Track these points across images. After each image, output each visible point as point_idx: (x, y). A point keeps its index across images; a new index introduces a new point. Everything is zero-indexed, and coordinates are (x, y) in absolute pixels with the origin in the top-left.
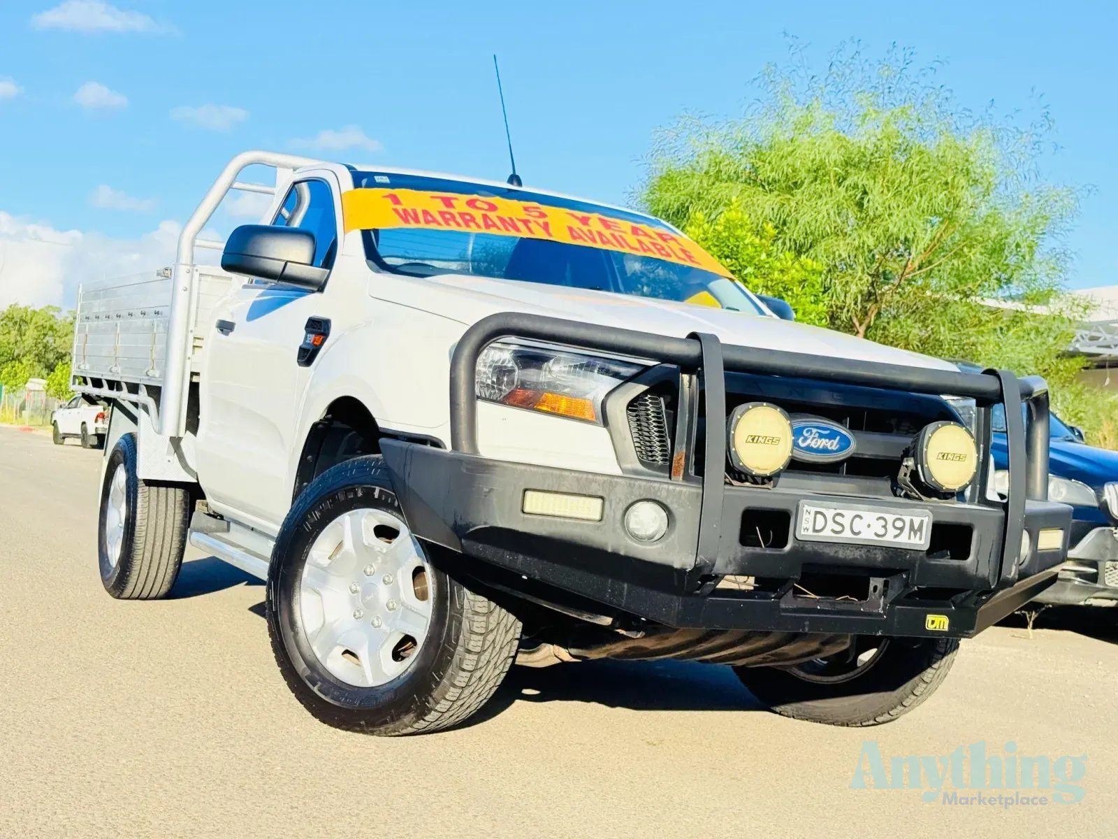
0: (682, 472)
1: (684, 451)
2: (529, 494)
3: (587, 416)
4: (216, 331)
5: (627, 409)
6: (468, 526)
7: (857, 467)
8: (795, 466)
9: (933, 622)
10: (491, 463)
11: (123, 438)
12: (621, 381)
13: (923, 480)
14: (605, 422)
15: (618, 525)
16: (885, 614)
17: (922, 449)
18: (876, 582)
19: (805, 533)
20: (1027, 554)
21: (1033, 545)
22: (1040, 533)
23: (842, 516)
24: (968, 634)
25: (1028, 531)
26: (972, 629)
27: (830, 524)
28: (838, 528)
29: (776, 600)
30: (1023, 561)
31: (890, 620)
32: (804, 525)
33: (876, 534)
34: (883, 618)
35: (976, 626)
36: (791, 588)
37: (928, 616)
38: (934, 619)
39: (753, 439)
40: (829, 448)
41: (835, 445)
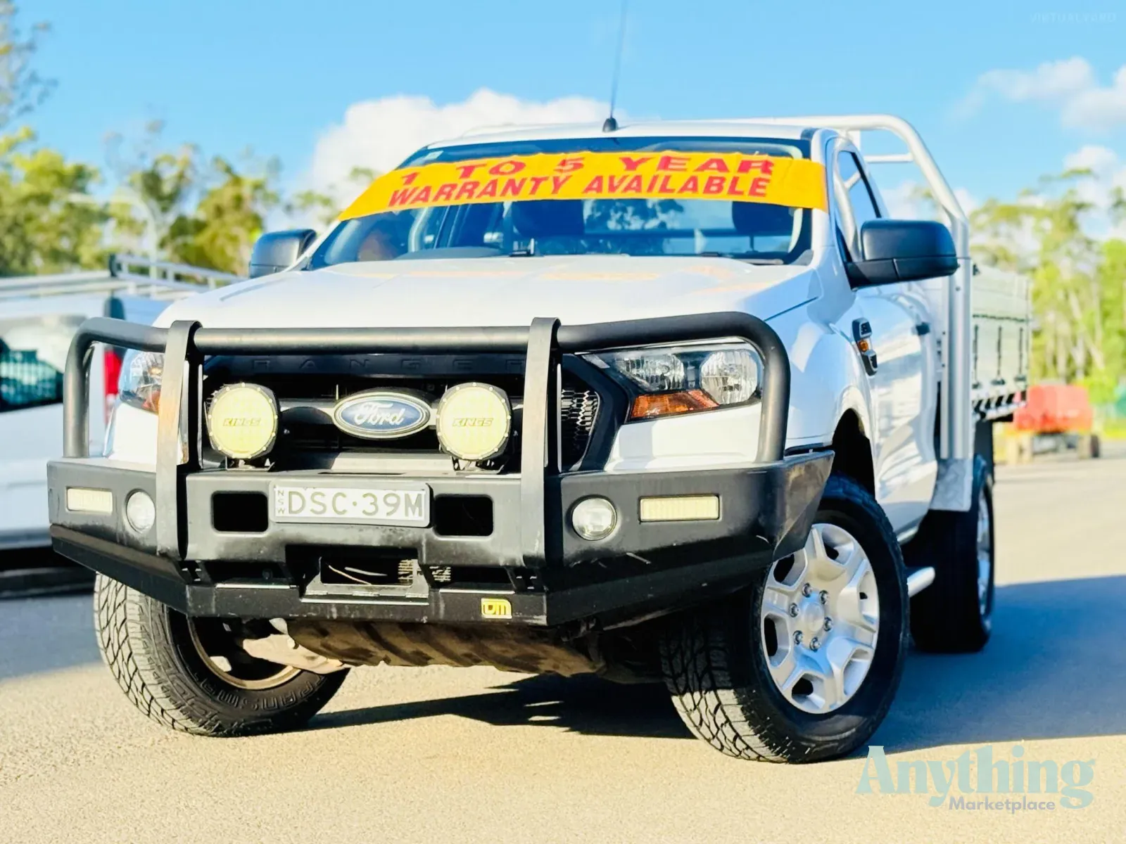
2: (70, 492)
9: (490, 607)
16: (429, 599)
19: (281, 514)
20: (610, 527)
21: (624, 515)
22: (642, 501)
23: (323, 495)
24: (538, 619)
25: (607, 499)
26: (542, 614)
27: (310, 505)
28: (320, 508)
29: (295, 586)
30: (600, 535)
31: (433, 605)
32: (278, 506)
33: (364, 512)
34: (426, 604)
35: (545, 611)
36: (317, 574)
37: (483, 600)
38: (491, 604)
39: (230, 422)
40: (392, 423)
41: (397, 419)
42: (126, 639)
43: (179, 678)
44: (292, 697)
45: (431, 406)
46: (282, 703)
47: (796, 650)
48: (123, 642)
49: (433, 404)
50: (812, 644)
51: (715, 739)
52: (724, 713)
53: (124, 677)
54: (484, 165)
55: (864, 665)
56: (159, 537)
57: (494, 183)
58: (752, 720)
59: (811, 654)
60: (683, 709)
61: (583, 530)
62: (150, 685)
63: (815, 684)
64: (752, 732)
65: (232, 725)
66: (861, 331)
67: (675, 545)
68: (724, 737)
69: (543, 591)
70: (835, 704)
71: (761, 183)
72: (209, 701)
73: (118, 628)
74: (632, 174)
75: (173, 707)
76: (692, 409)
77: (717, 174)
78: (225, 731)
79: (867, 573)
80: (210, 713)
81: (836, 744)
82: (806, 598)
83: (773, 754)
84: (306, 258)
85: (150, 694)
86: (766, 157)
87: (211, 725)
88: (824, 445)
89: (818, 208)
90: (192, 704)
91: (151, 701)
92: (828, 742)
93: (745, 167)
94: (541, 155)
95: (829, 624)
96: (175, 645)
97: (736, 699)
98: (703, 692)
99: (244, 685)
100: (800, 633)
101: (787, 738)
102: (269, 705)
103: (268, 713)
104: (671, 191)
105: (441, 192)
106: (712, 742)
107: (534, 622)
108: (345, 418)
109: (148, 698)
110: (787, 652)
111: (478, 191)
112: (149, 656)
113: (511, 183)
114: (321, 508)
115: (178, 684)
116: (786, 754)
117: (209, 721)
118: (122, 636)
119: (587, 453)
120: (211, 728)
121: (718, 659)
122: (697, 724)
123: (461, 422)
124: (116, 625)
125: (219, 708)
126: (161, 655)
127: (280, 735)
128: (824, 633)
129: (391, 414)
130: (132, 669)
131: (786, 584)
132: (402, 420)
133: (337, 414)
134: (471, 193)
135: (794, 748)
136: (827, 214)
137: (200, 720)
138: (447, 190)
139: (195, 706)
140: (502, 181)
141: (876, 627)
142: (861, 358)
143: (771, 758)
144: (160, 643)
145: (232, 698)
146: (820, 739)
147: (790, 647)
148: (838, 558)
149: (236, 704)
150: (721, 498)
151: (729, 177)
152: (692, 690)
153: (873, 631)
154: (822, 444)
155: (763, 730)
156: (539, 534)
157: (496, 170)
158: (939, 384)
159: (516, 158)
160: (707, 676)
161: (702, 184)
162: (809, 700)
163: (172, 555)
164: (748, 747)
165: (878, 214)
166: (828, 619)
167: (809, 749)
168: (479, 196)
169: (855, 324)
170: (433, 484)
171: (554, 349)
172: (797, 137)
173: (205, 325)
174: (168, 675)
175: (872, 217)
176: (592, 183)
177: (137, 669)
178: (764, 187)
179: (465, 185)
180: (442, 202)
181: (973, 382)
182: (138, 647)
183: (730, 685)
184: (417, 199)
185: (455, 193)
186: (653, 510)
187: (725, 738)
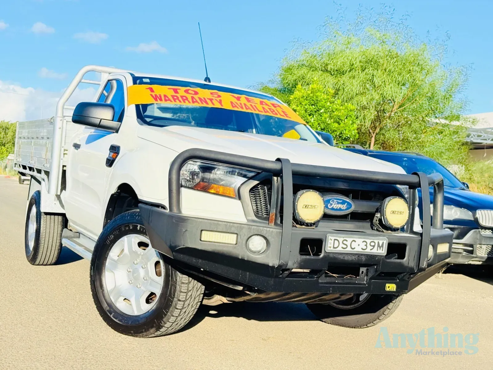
0: (274, 222)
1: (275, 212)
2: (203, 232)
3: (232, 196)
4: (73, 148)
5: (250, 191)
6: (176, 247)
7: (355, 216)
8: (326, 217)
9: (389, 287)
10: (186, 218)
11: (35, 193)
12: (247, 179)
13: (384, 223)
14: (240, 198)
15: (244, 246)
16: (367, 284)
17: (383, 209)
18: (363, 270)
19: (330, 249)
20: (431, 256)
21: (434, 251)
22: (438, 245)
23: (347, 241)
24: (405, 292)
25: (432, 245)
26: (407, 290)
27: (341, 245)
28: (345, 246)
29: (317, 279)
31: (369, 286)
32: (329, 245)
33: (362, 249)
34: (366, 286)
36: (324, 273)
37: (387, 284)
39: (306, 207)
40: (342, 208)
41: (344, 207)
69: (408, 280)
123: (393, 212)
132: (346, 207)
170: (389, 238)
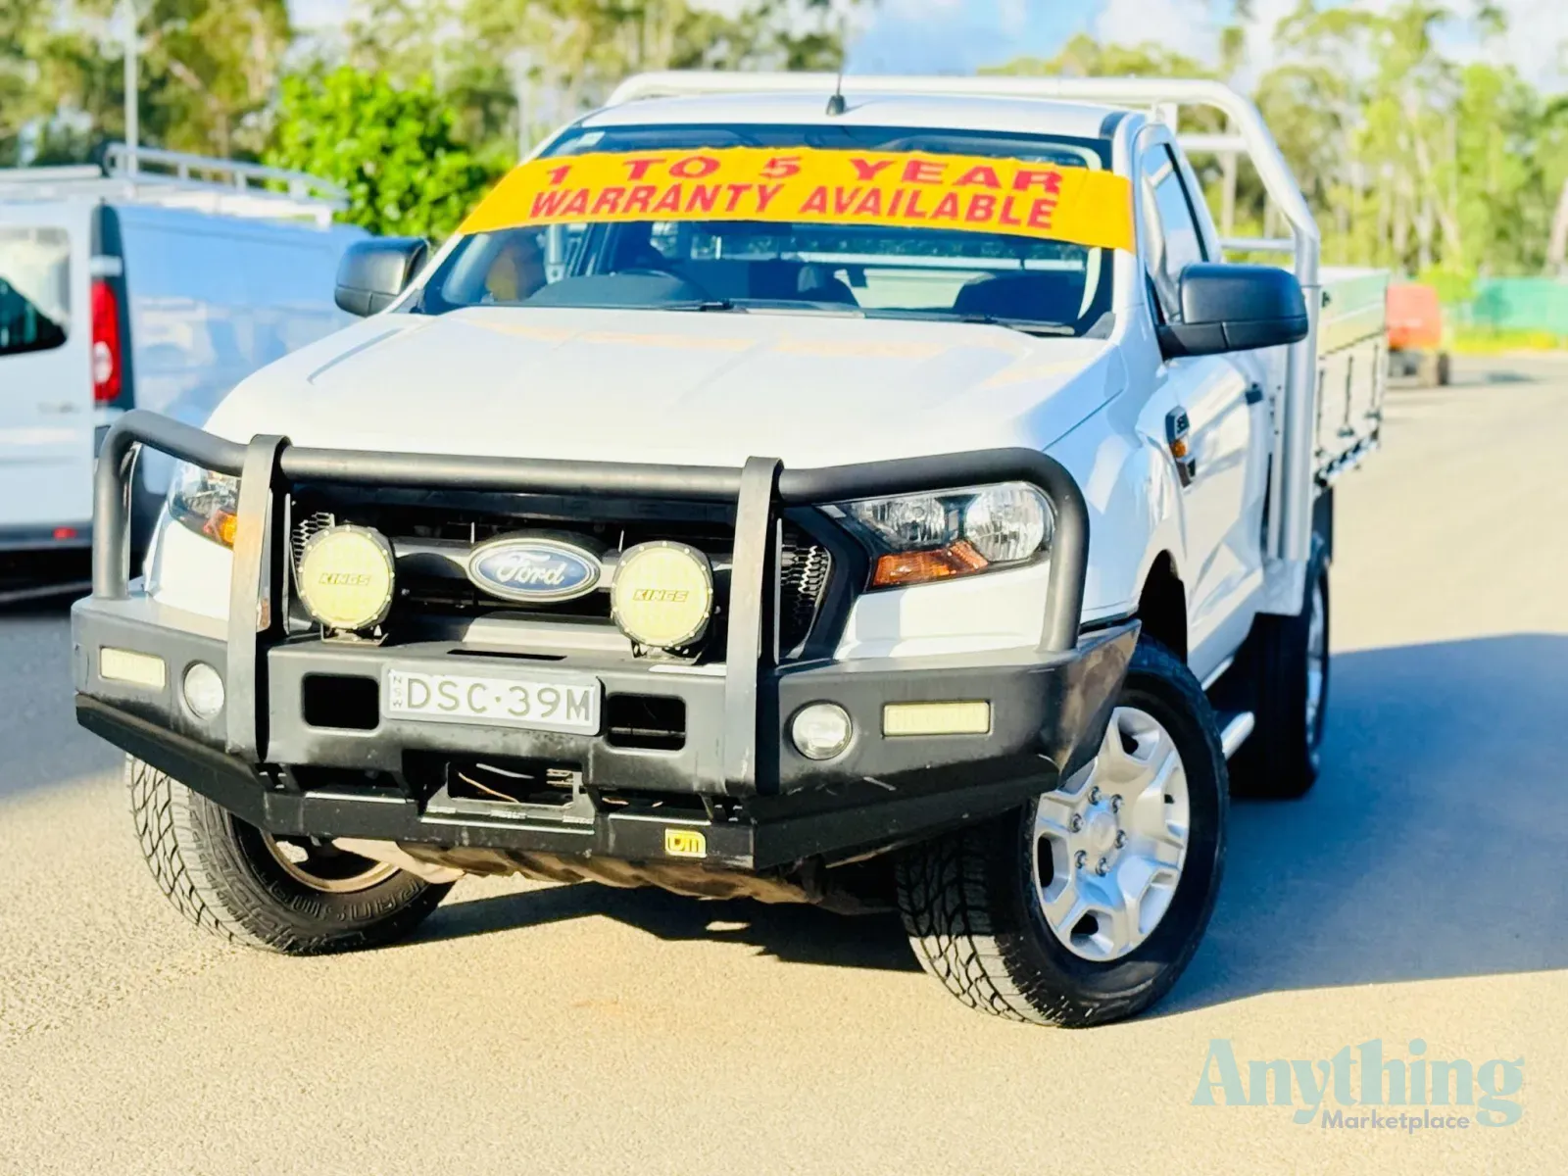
2: (105, 652)
9: (677, 842)
16: (593, 826)
19: (397, 708)
20: (842, 743)
21: (863, 727)
22: (886, 708)
23: (454, 685)
24: (742, 861)
25: (841, 706)
26: (747, 853)
27: (437, 697)
28: (450, 703)
29: (412, 801)
30: (828, 753)
31: (600, 835)
32: (393, 697)
33: (511, 711)
34: (591, 832)
35: (752, 850)
36: (443, 784)
37: (667, 831)
38: (678, 837)
40: (548, 582)
41: (555, 577)
42: (169, 826)
43: (241, 881)
44: (390, 901)
45: (601, 560)
46: (377, 911)
47: (1079, 878)
48: (166, 830)
49: (604, 558)
50: (1098, 867)
51: (966, 994)
52: (980, 965)
53: (165, 875)
54: (662, 161)
55: (1166, 893)
56: (230, 730)
57: (677, 190)
58: (1017, 977)
59: (1096, 880)
60: (924, 955)
61: (805, 745)
62: (201, 889)
63: (1100, 922)
64: (1016, 991)
65: (310, 941)
66: (1176, 428)
67: (928, 767)
68: (977, 994)
69: (749, 824)
70: (1126, 946)
71: (1045, 208)
72: (280, 911)
73: (160, 812)
74: (867, 186)
75: (232, 918)
76: (954, 572)
77: (984, 190)
78: (301, 949)
79: (1176, 769)
80: (281, 927)
81: (1128, 1001)
82: (1092, 806)
83: (1044, 1018)
84: (416, 290)
85: (201, 901)
86: (1051, 166)
87: (282, 943)
88: (1129, 615)
89: (1124, 248)
90: (258, 915)
91: (201, 909)
92: (1117, 999)
93: (1023, 181)
94: (741, 149)
95: (1123, 839)
96: (236, 837)
97: (997, 949)
98: (953, 937)
99: (328, 887)
100: (1083, 853)
101: (1063, 997)
102: (360, 914)
103: (357, 924)
104: (921, 215)
105: (602, 200)
106: (961, 997)
107: (736, 863)
108: (485, 573)
109: (198, 905)
110: (1067, 881)
111: (654, 201)
112: (200, 851)
113: (700, 191)
114: (452, 703)
115: (241, 891)
116: (1061, 1017)
117: (279, 937)
118: (165, 822)
119: (812, 633)
120: (282, 946)
121: (975, 896)
122: (943, 974)
123: (644, 595)
124: (155, 807)
125: (293, 919)
126: (217, 851)
127: (373, 952)
128: (1117, 852)
129: (547, 570)
130: (177, 866)
131: (1067, 791)
132: (562, 578)
133: (473, 568)
134: (645, 203)
135: (1071, 1010)
136: (1134, 258)
137: (268, 936)
138: (611, 196)
139: (261, 918)
140: (688, 187)
141: (1183, 840)
142: (1175, 467)
143: (1040, 1022)
144: (216, 835)
145: (310, 908)
146: (1107, 996)
147: (1070, 878)
148: (1137, 752)
149: (316, 913)
150: (992, 705)
151: (1001, 195)
152: (938, 930)
153: (1178, 846)
154: (1125, 614)
155: (1030, 989)
156: (747, 753)
157: (678, 170)
158: (1270, 457)
159: (706, 152)
160: (959, 917)
161: (963, 207)
162: (1094, 944)
163: (247, 756)
164: (1010, 1008)
165: (1205, 256)
166: (1122, 833)
167: (1090, 1011)
168: (656, 209)
169: (1169, 419)
170: (607, 679)
171: (775, 501)
172: (1094, 133)
173: (296, 442)
174: (225, 877)
175: (1195, 258)
176: (813, 197)
177: (183, 867)
178: (1047, 214)
179: (637, 190)
180: (605, 216)
181: (1315, 448)
182: (186, 839)
183: (989, 930)
184: (570, 208)
185: (622, 202)
186: (902, 720)
187: (980, 994)
